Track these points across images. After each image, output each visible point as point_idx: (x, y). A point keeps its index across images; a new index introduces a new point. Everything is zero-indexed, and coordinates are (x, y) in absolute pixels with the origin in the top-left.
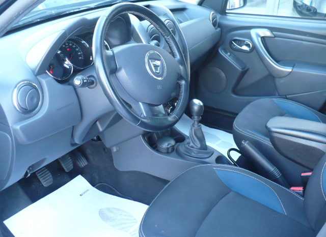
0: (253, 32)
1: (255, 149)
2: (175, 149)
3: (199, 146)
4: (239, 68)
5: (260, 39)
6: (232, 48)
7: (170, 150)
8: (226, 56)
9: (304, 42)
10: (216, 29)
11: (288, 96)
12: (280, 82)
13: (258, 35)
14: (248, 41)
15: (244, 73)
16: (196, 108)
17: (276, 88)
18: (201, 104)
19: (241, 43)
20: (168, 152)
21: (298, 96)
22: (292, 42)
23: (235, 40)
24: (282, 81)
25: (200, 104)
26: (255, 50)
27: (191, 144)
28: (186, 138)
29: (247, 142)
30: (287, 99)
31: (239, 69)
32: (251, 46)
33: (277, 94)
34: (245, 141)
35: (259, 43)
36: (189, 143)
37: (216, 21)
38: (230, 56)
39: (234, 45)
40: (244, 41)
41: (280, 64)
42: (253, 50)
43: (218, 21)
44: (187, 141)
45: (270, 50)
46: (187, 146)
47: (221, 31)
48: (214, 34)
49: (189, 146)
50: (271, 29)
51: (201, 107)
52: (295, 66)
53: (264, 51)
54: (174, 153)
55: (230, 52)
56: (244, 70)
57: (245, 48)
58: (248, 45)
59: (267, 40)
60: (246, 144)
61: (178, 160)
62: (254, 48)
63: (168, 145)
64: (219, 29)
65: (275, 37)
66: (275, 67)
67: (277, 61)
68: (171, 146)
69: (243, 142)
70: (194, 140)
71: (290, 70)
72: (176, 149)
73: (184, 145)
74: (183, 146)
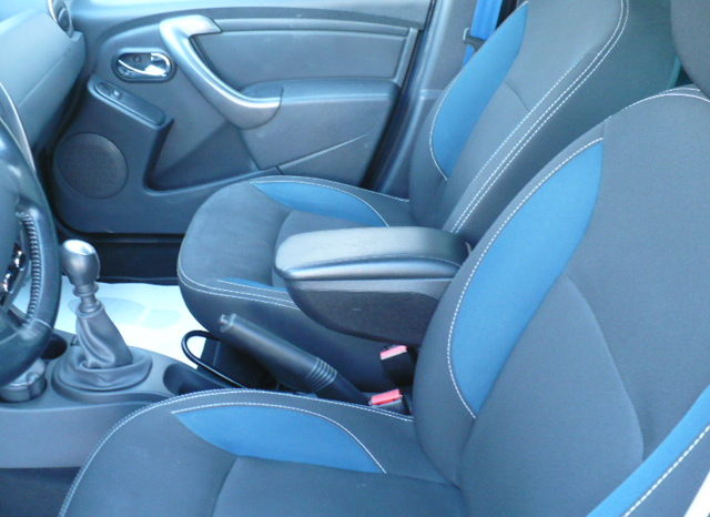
0: (167, 29)
1: (258, 328)
2: (49, 382)
3: (112, 359)
4: (148, 123)
5: (186, 42)
6: (119, 77)
7: (37, 389)
8: (112, 100)
9: (294, 33)
10: (71, 37)
11: (282, 167)
12: (256, 139)
13: (180, 34)
14: (157, 53)
15: (164, 132)
16: (79, 264)
17: (248, 153)
18: (90, 249)
19: (140, 60)
20: (33, 396)
21: (305, 163)
22: (266, 36)
23: (125, 57)
24: (261, 134)
25: (85, 251)
26: (179, 71)
27: (91, 360)
28: (69, 341)
29: (234, 316)
30: (282, 173)
31: (151, 126)
32: (168, 63)
33: (253, 166)
34: (228, 314)
35: (188, 54)
36: (82, 358)
37: (66, 17)
38: (119, 98)
39: (125, 69)
40: (149, 55)
41: (246, 94)
42: (175, 72)
43: (70, 14)
44: (75, 351)
45: (217, 64)
46: (81, 367)
47: (85, 38)
48: (69, 49)
49: (85, 366)
50: (211, 14)
51: (91, 257)
52: (285, 93)
53: (203, 71)
54: (50, 393)
55: (120, 89)
56: (163, 126)
57: (153, 71)
58: (160, 63)
59: (204, 42)
60: (231, 324)
61: (68, 409)
62: (176, 67)
63: (28, 379)
64: (78, 36)
65: (222, 31)
66: (237, 106)
67: (239, 88)
68: (37, 380)
69: (222, 320)
70: (94, 346)
71: (276, 105)
72: (53, 381)
73: (72, 366)
74: (69, 369)
